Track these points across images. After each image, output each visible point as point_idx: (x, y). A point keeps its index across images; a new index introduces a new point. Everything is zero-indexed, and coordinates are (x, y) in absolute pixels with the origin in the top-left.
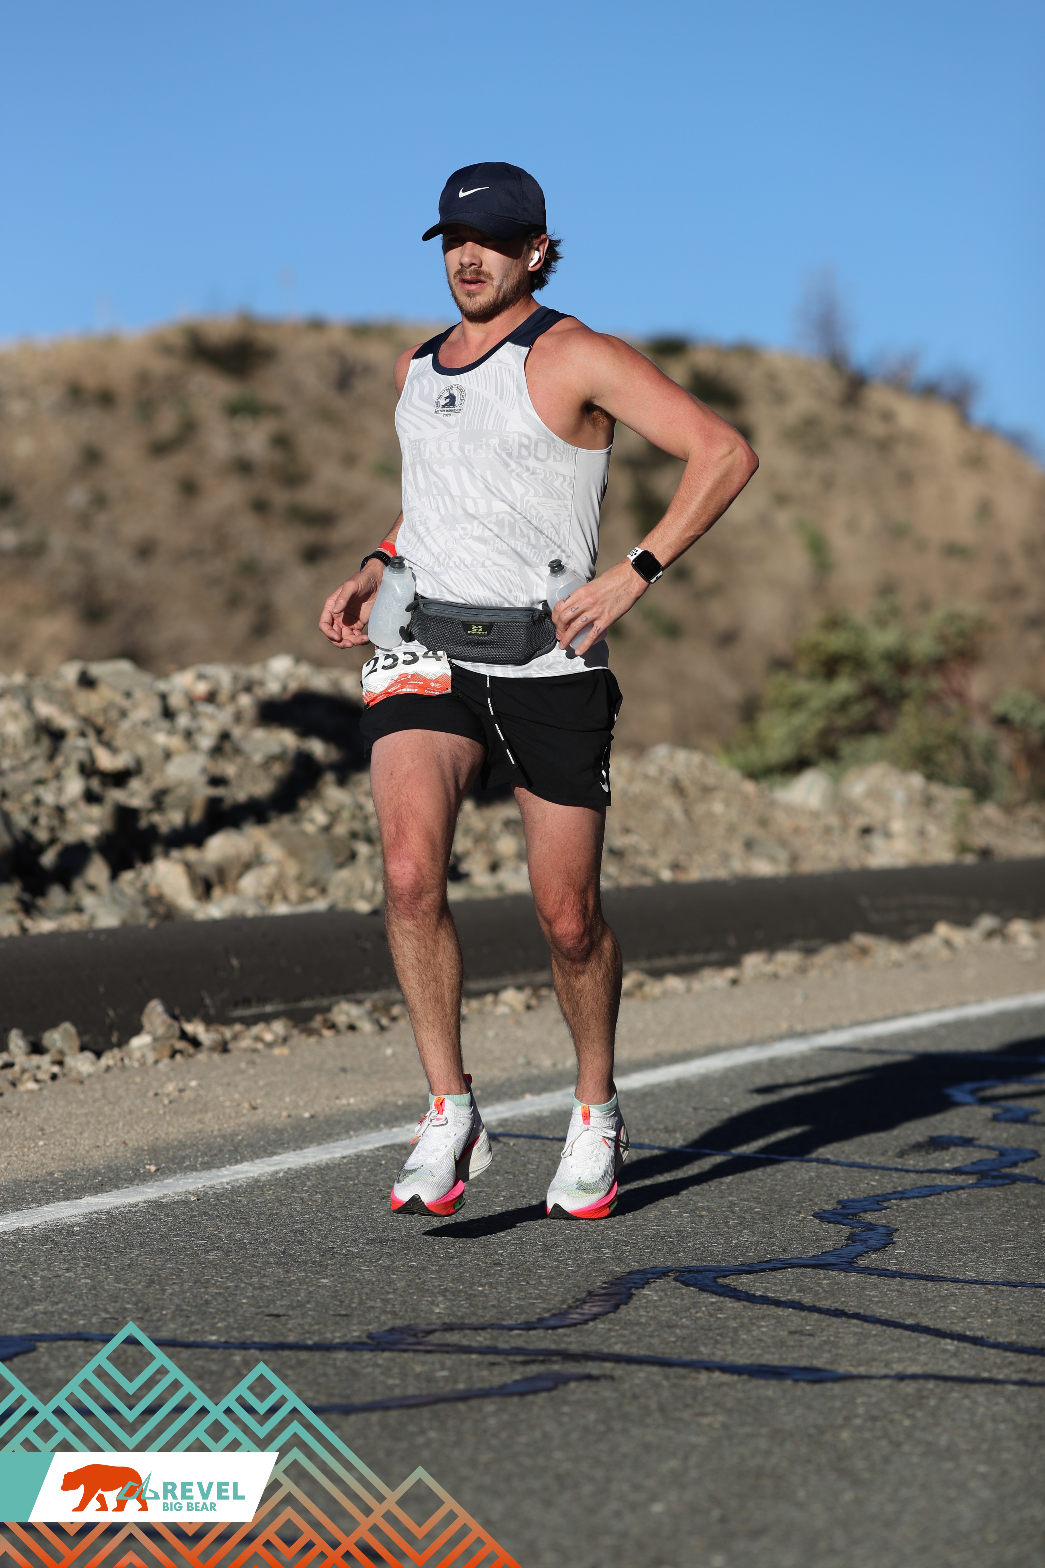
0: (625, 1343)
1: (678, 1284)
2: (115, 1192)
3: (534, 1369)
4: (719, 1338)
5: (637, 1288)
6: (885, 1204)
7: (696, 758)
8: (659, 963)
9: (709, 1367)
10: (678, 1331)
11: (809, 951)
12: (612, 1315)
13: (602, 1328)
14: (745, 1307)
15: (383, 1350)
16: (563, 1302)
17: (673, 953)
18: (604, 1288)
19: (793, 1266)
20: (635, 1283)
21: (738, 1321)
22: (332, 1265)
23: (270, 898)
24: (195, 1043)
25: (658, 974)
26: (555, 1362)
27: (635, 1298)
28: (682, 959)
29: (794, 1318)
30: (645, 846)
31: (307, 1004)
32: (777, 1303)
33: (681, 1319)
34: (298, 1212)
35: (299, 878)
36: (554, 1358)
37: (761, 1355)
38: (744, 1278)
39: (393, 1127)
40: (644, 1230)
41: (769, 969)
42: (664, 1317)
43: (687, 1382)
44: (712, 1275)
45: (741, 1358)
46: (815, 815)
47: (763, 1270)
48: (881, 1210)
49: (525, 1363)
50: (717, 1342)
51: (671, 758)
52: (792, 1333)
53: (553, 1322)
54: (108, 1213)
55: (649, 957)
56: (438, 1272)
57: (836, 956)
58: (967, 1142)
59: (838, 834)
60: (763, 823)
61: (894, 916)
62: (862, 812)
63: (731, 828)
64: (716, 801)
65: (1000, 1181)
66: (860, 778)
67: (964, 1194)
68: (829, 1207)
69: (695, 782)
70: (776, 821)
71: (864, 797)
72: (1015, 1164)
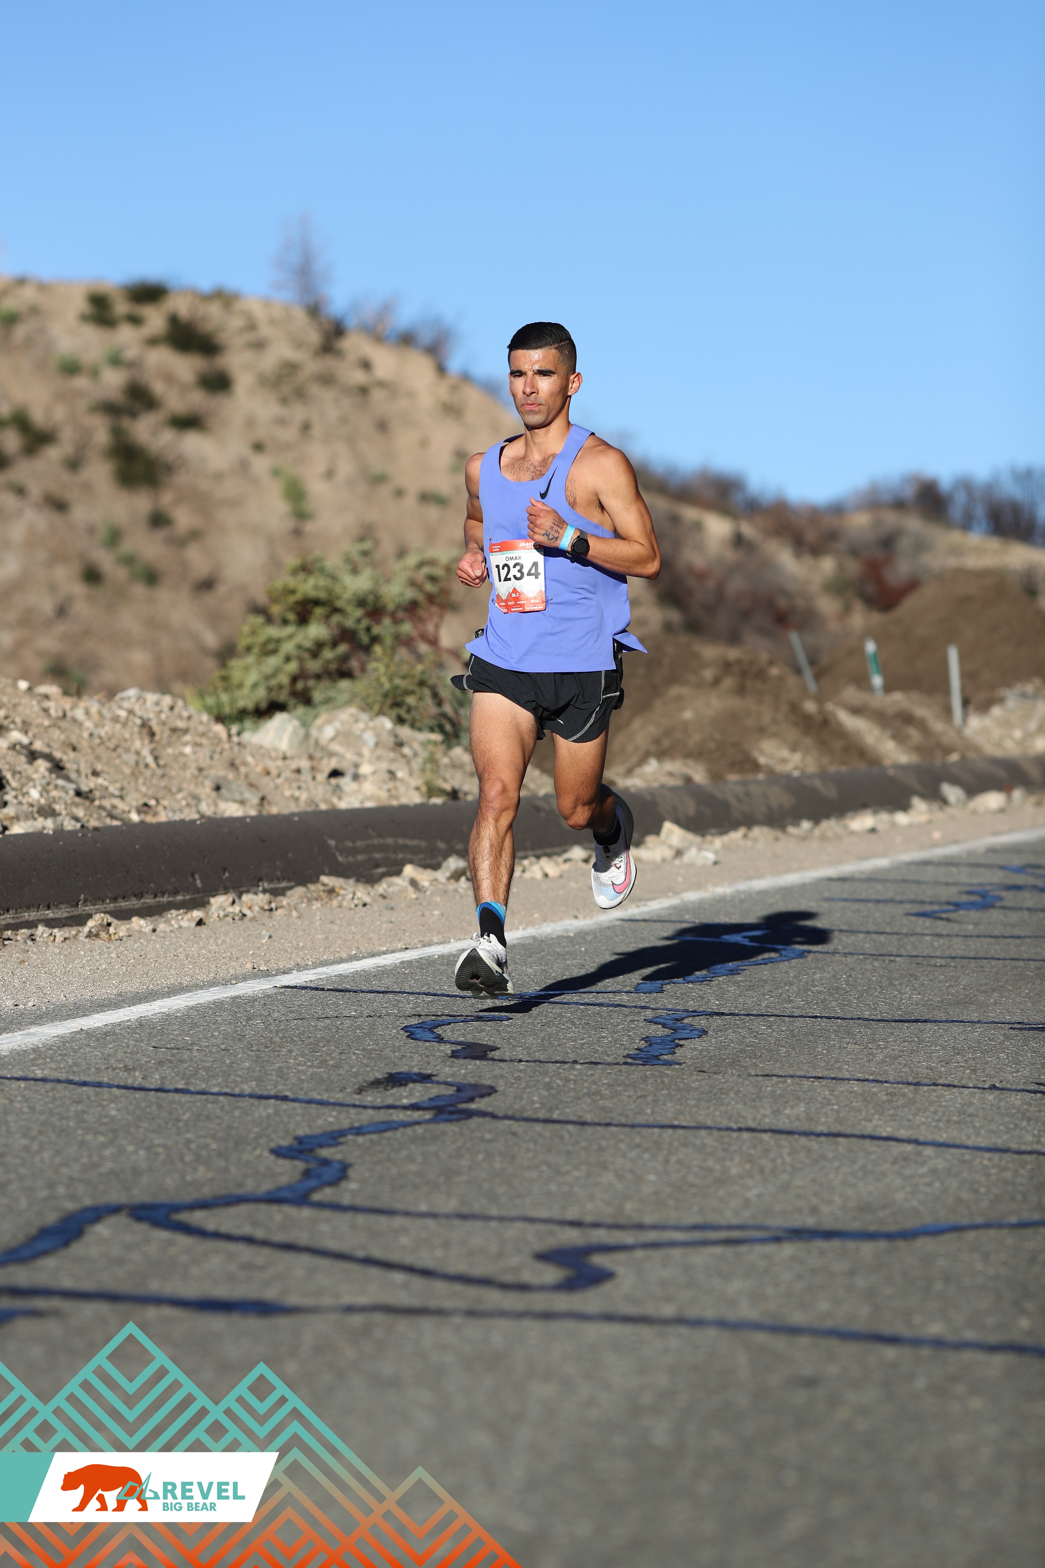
0: (74, 1278)
1: (131, 1221)
4: (168, 1273)
5: (89, 1224)
6: (342, 1140)
7: (167, 700)
8: (123, 904)
9: (157, 1300)
10: (128, 1267)
11: (276, 893)
12: (61, 1252)
13: (53, 1265)
14: (195, 1242)
16: (14, 1238)
17: (139, 896)
18: (56, 1225)
19: (246, 1201)
20: (87, 1219)
21: (189, 1256)
25: (124, 915)
26: (3, 1299)
27: (86, 1235)
29: (244, 1252)
30: (113, 789)
32: (228, 1238)
33: (131, 1254)
37: (208, 1289)
38: (197, 1214)
40: (98, 1167)
42: (115, 1253)
44: (165, 1210)
45: (190, 1292)
46: (285, 758)
47: (217, 1206)
48: (336, 1145)
50: (166, 1276)
51: (141, 700)
52: (242, 1267)
53: (3, 1259)
57: (302, 897)
58: (425, 1078)
59: (306, 776)
60: (233, 765)
61: (360, 858)
62: (331, 754)
63: (200, 770)
64: (186, 744)
65: (455, 1116)
66: (329, 722)
67: (419, 1129)
68: (285, 1143)
69: (164, 724)
70: (245, 764)
71: (333, 739)
72: (471, 1100)
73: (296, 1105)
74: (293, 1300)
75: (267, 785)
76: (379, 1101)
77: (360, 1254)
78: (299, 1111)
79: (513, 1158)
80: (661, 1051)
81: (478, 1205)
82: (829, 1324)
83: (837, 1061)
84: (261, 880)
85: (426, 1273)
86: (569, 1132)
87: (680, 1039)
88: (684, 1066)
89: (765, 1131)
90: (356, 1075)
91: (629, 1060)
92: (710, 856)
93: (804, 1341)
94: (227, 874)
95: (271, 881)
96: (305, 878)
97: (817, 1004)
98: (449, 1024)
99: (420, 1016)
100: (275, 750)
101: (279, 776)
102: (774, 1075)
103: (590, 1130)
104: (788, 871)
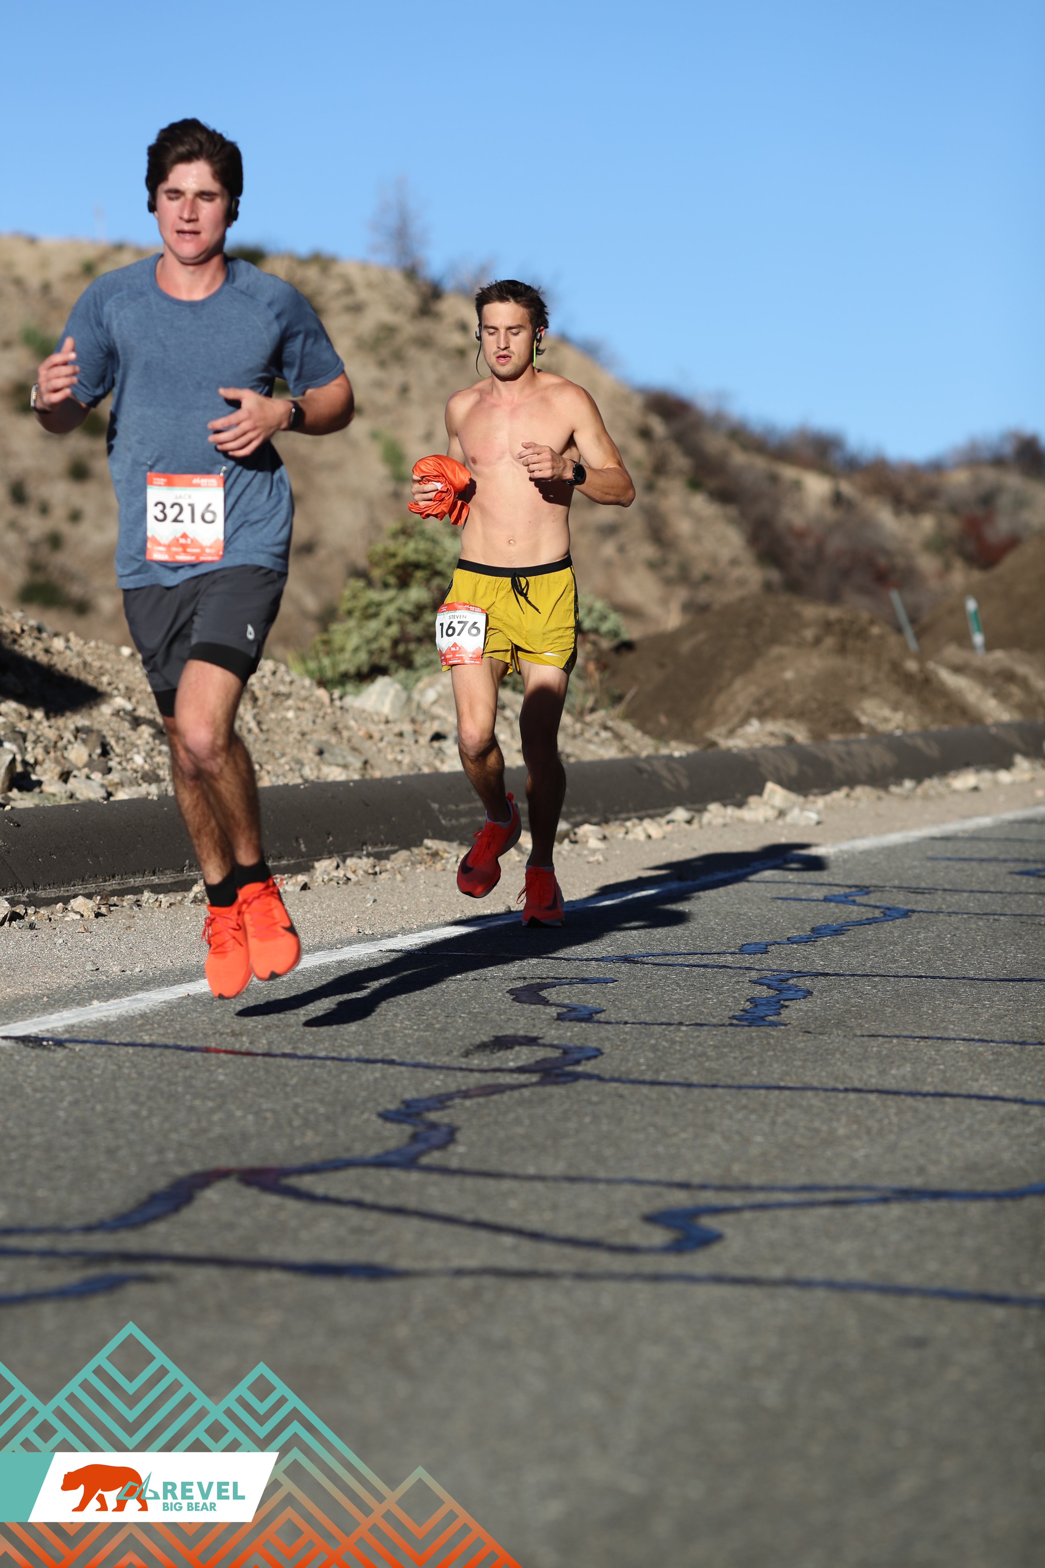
0: (185, 1243)
1: (240, 1185)
3: (94, 1271)
4: (278, 1238)
5: (199, 1190)
6: (449, 1103)
7: (267, 666)
9: (268, 1265)
10: (238, 1232)
11: (381, 857)
12: (172, 1217)
13: (164, 1230)
14: (305, 1206)
16: (125, 1204)
18: (166, 1190)
19: (354, 1165)
20: (196, 1185)
21: (299, 1221)
26: (114, 1264)
27: (196, 1200)
29: (353, 1216)
32: (337, 1202)
33: (241, 1218)
36: (113, 1260)
37: (318, 1253)
38: (307, 1178)
40: (207, 1132)
42: (225, 1218)
43: (245, 1282)
44: (274, 1175)
45: (300, 1256)
46: (387, 722)
47: (325, 1170)
49: (84, 1265)
50: (276, 1241)
52: (352, 1231)
53: (114, 1225)
57: (405, 861)
58: (531, 1041)
59: (409, 740)
60: (335, 729)
61: (464, 821)
62: (434, 718)
63: (303, 734)
64: (288, 709)
65: (562, 1079)
66: (431, 685)
67: (526, 1092)
68: (392, 1107)
69: (267, 688)
70: (347, 728)
71: (435, 703)
72: (578, 1062)
73: (403, 1069)
74: (403, 1263)
75: (370, 749)
76: (485, 1065)
77: (469, 1217)
78: (406, 1075)
79: (620, 1120)
80: (767, 1012)
81: (586, 1168)
82: (938, 1284)
83: (943, 1021)
84: (365, 844)
85: (535, 1236)
86: (675, 1094)
87: (785, 1000)
88: (789, 1027)
89: (871, 1092)
90: (462, 1038)
91: (735, 1022)
92: (813, 816)
93: (913, 1301)
94: (331, 839)
95: (375, 845)
96: (409, 841)
97: (922, 963)
98: (555, 986)
99: (525, 978)
100: (378, 714)
101: (381, 739)
102: (879, 1036)
103: (696, 1092)
104: (891, 830)
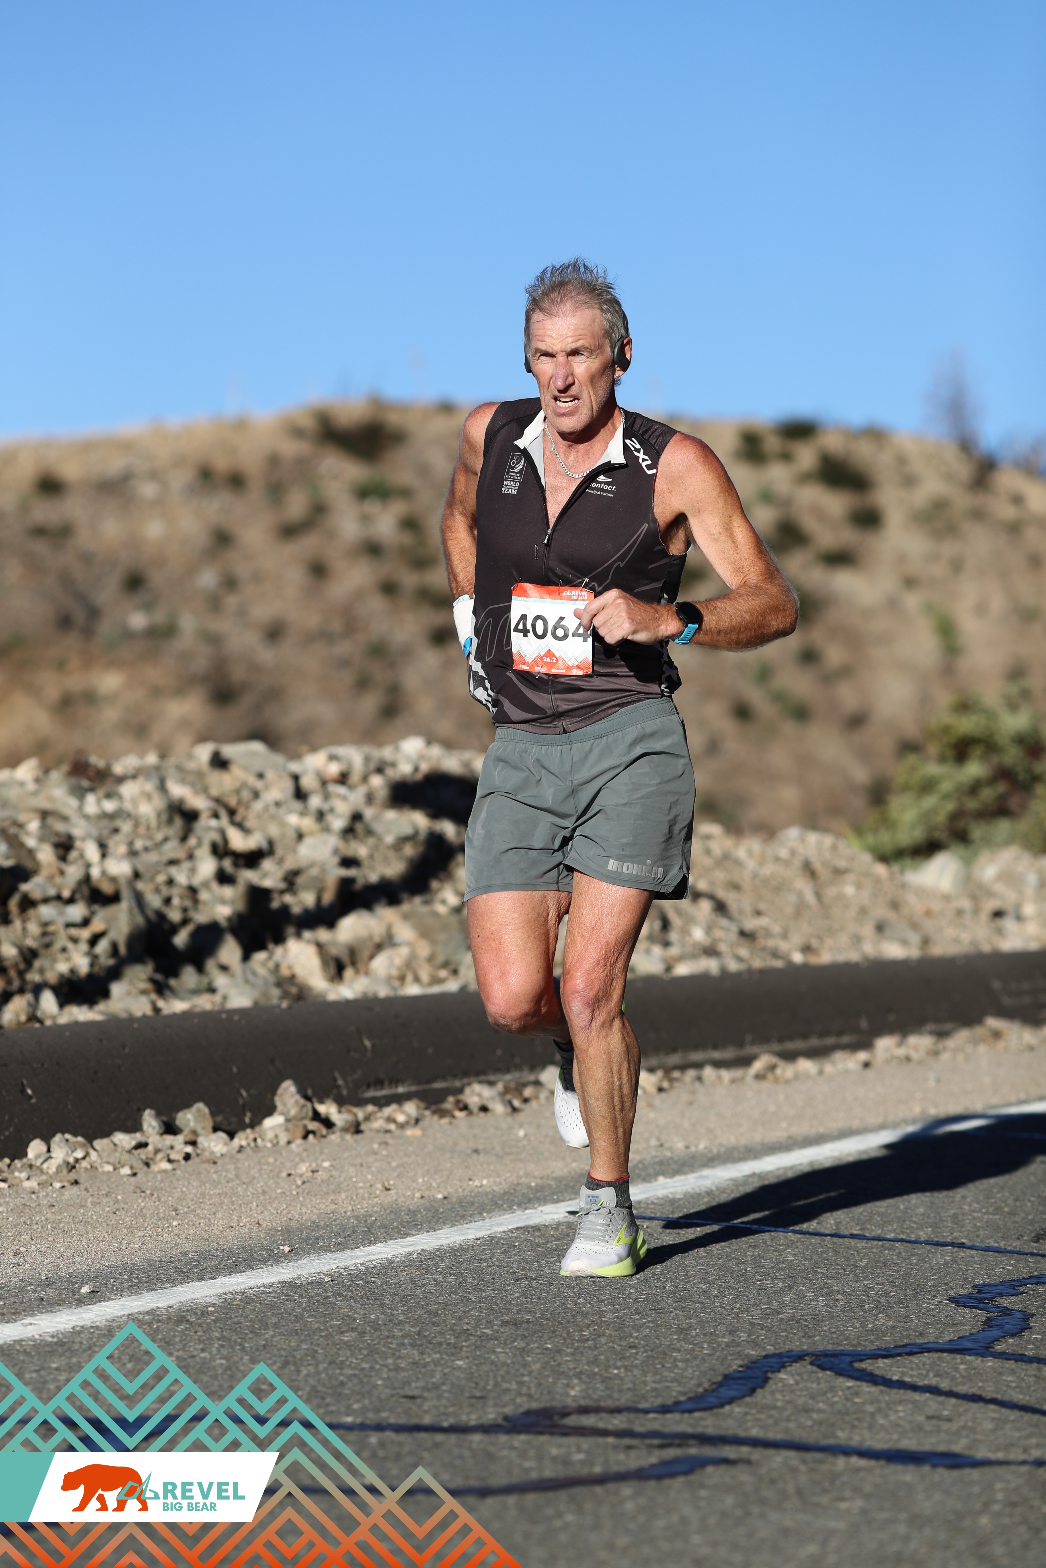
0: (762, 1427)
1: (815, 1368)
2: (249, 1272)
3: (671, 1453)
4: (856, 1423)
5: (773, 1372)
6: (1022, 1289)
7: (828, 840)
8: (790, 1046)
9: (847, 1451)
10: (815, 1416)
11: (942, 1035)
12: (748, 1399)
13: (739, 1413)
14: (882, 1392)
15: (519, 1432)
16: (699, 1385)
17: (805, 1036)
18: (740, 1372)
19: (929, 1351)
20: (771, 1367)
21: (875, 1405)
22: (467, 1347)
23: (402, 979)
24: (328, 1123)
25: (790, 1057)
26: (692, 1446)
27: (771, 1382)
28: (814, 1042)
29: (931, 1403)
30: (776, 929)
31: (438, 1085)
32: (914, 1388)
33: (818, 1402)
34: (432, 1293)
35: (431, 959)
36: (691, 1442)
37: (898, 1440)
38: (881, 1363)
39: (526, 1209)
40: (779, 1313)
41: (901, 1052)
42: (800, 1401)
43: (825, 1467)
44: (848, 1359)
45: (879, 1443)
46: (947, 898)
47: (900, 1355)
48: (1017, 1295)
49: (661, 1447)
50: (854, 1427)
51: (803, 840)
52: (930, 1418)
53: (689, 1406)
54: (243, 1293)
55: (781, 1040)
56: (572, 1354)
57: (967, 1040)
59: (969, 917)
60: (895, 905)
61: (1027, 999)
62: (994, 895)
63: (863, 910)
64: (848, 884)
66: (991, 862)
68: (964, 1291)
69: (825, 864)
70: (907, 904)
71: (995, 880)
73: (974, 1252)
74: (981, 1452)
75: (929, 925)
78: (977, 1259)
84: (926, 1021)
90: (1032, 1222)
94: (892, 1015)
95: (936, 1022)
96: (970, 1019)
100: (938, 890)
101: (941, 916)
